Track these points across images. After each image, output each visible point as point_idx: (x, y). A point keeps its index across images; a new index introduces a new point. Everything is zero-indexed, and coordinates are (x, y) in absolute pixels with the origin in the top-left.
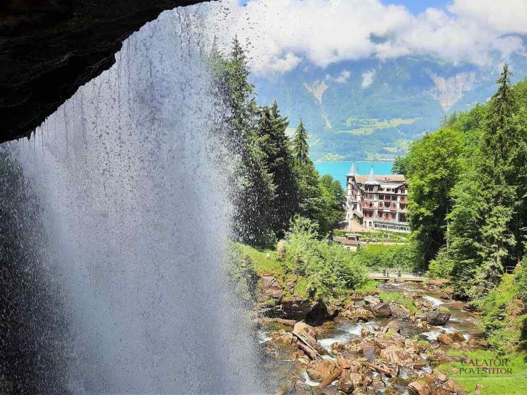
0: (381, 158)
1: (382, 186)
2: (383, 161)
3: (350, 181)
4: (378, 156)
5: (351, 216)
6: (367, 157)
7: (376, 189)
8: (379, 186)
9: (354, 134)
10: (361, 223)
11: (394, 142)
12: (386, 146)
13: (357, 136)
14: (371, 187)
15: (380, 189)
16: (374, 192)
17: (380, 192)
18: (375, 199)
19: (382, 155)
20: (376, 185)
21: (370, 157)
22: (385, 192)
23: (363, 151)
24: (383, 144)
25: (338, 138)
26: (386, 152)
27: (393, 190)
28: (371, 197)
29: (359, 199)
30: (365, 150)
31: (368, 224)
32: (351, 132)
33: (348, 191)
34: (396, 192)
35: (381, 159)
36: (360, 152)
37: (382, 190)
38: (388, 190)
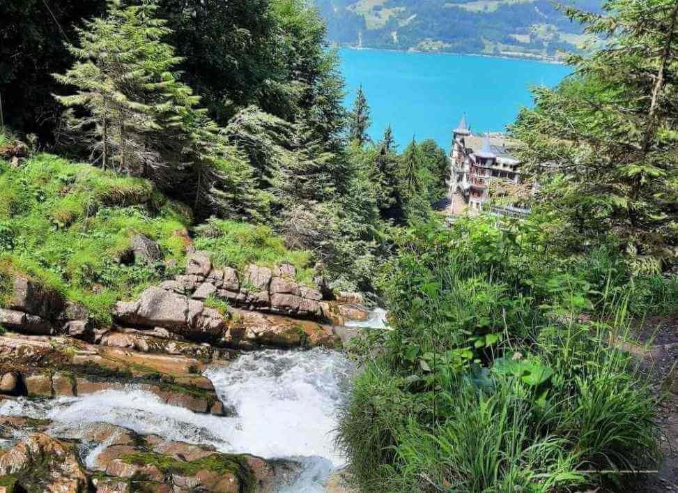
0: (504, 51)
1: (498, 159)
2: (508, 56)
3: (458, 139)
4: (501, 46)
5: (455, 189)
6: (484, 48)
7: (489, 162)
8: (494, 160)
9: (468, 10)
10: (467, 202)
11: (527, 26)
12: (514, 32)
13: (472, 13)
14: (484, 160)
15: (494, 162)
16: (487, 166)
17: (494, 167)
18: (487, 176)
19: (506, 46)
20: (490, 159)
21: (489, 48)
22: (500, 167)
23: (479, 39)
24: (511, 28)
25: (444, 15)
26: (515, 42)
27: (511, 167)
28: (483, 172)
29: (467, 168)
30: (482, 37)
31: (474, 205)
32: (464, 6)
33: (454, 152)
34: (515, 169)
35: (505, 53)
36: (474, 40)
37: (497, 164)
38: (505, 165)
